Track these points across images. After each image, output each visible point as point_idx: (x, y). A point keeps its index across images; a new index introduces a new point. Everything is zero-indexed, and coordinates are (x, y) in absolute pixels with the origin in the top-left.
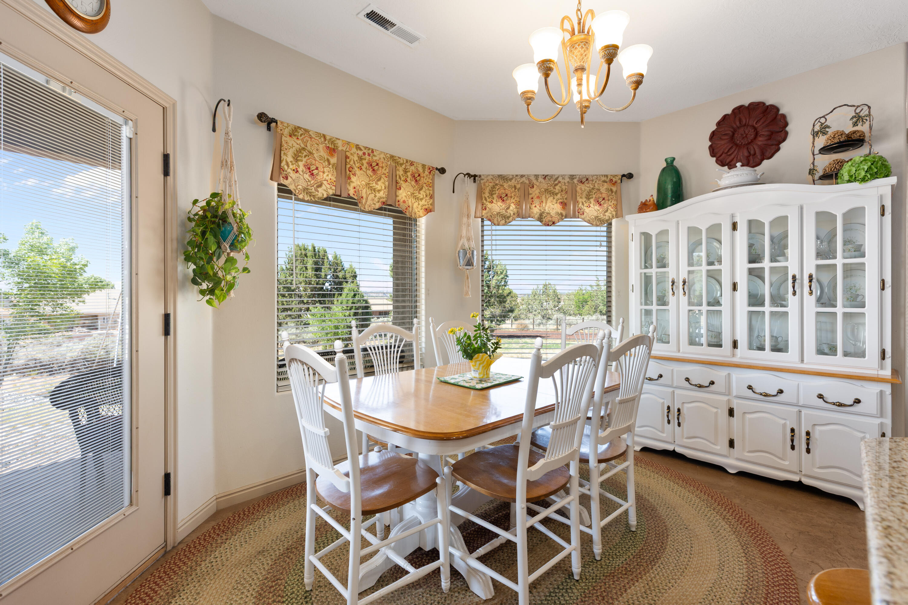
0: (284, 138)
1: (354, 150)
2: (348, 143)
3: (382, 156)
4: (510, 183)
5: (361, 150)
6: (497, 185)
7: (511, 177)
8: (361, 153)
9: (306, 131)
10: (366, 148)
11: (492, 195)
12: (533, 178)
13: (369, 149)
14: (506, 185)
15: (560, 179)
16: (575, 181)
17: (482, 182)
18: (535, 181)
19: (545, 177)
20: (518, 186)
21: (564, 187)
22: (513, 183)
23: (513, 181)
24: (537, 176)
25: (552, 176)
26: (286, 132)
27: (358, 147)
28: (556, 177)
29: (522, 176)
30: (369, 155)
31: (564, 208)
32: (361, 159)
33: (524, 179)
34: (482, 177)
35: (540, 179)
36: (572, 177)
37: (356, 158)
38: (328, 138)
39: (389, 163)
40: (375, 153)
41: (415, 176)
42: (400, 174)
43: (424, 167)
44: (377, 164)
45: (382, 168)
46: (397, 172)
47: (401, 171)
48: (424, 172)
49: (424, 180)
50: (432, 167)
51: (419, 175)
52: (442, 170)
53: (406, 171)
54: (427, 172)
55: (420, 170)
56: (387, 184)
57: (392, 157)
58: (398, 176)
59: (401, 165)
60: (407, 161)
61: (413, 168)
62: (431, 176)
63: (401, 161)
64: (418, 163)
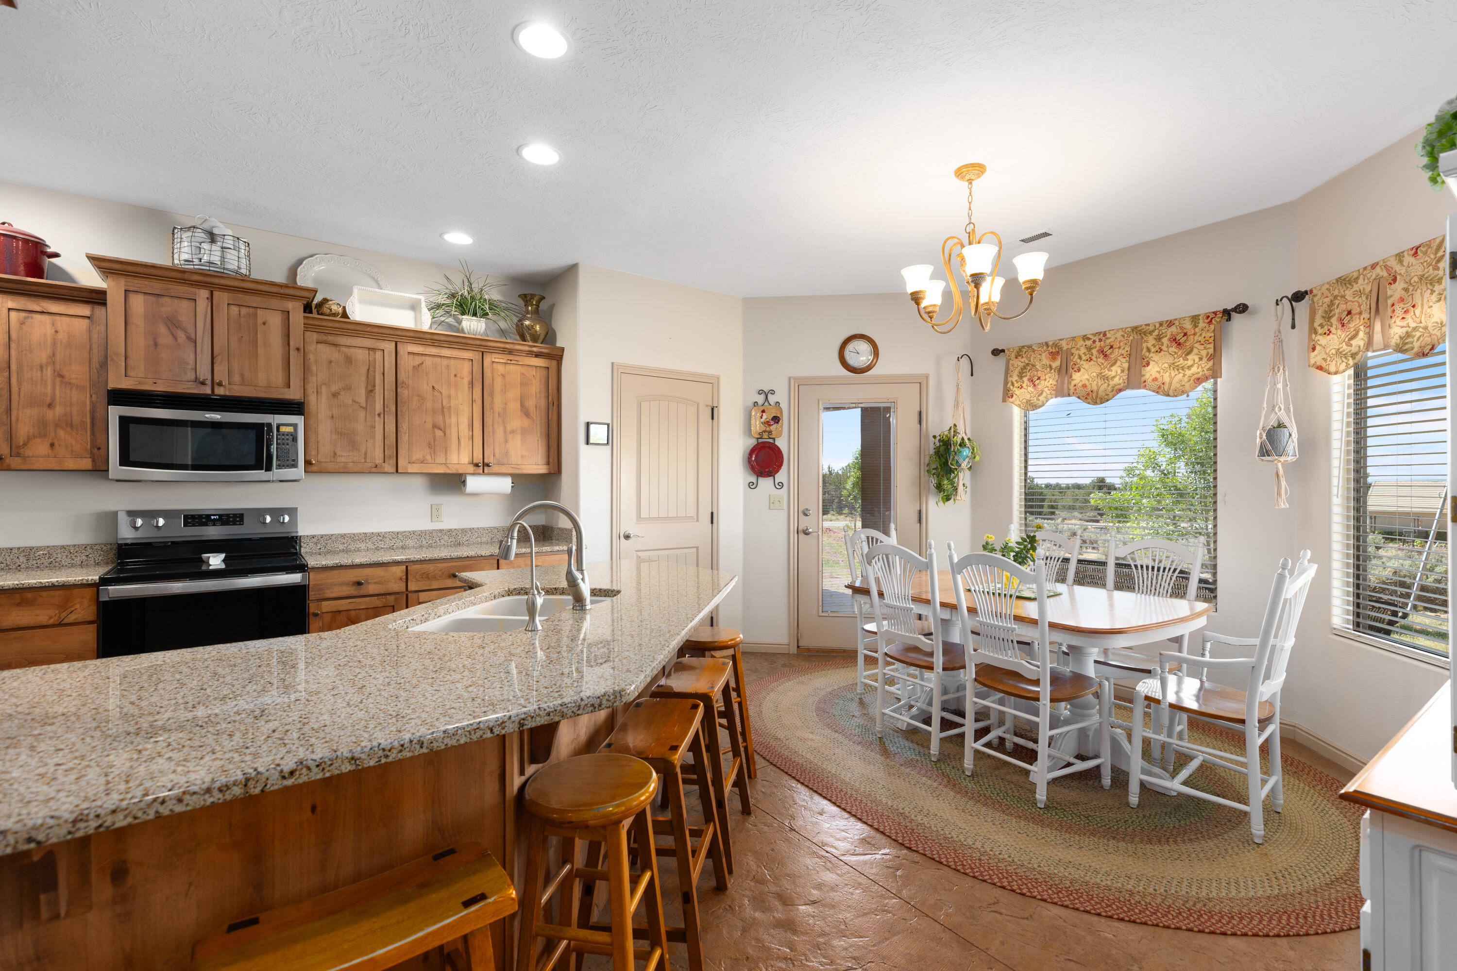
0: (1011, 362)
1: (1081, 343)
2: (1073, 339)
3: (1119, 335)
4: (1356, 287)
5: (1089, 339)
6: (1336, 297)
7: (1356, 275)
8: (1089, 343)
9: (1030, 347)
10: (1094, 335)
11: (1329, 318)
12: (1393, 263)
13: (1099, 333)
14: (1349, 294)
17: (1316, 299)
18: (1397, 268)
19: (1416, 251)
20: (1368, 288)
22: (1361, 285)
23: (1361, 281)
24: (1400, 257)
25: (1428, 244)
26: (1013, 356)
27: (1085, 338)
28: (1438, 241)
29: (1373, 266)
30: (1100, 340)
32: (1089, 349)
33: (1376, 271)
34: (1315, 291)
35: (1408, 259)
37: (1083, 350)
38: (1050, 343)
39: (1131, 338)
40: (1108, 335)
41: (1178, 338)
42: (1149, 345)
43: (1195, 319)
44: (1111, 347)
45: (1119, 348)
46: (1144, 345)
47: (1151, 341)
48: (1196, 326)
49: (1196, 338)
50: (1215, 313)
51: (1185, 334)
52: (1242, 308)
53: (1159, 338)
54: (1202, 324)
55: (1188, 325)
56: (1126, 365)
57: (1135, 329)
58: (1145, 350)
59: (1151, 333)
60: (1161, 324)
61: (1173, 329)
62: (1212, 327)
63: (1151, 328)
64: (1184, 319)
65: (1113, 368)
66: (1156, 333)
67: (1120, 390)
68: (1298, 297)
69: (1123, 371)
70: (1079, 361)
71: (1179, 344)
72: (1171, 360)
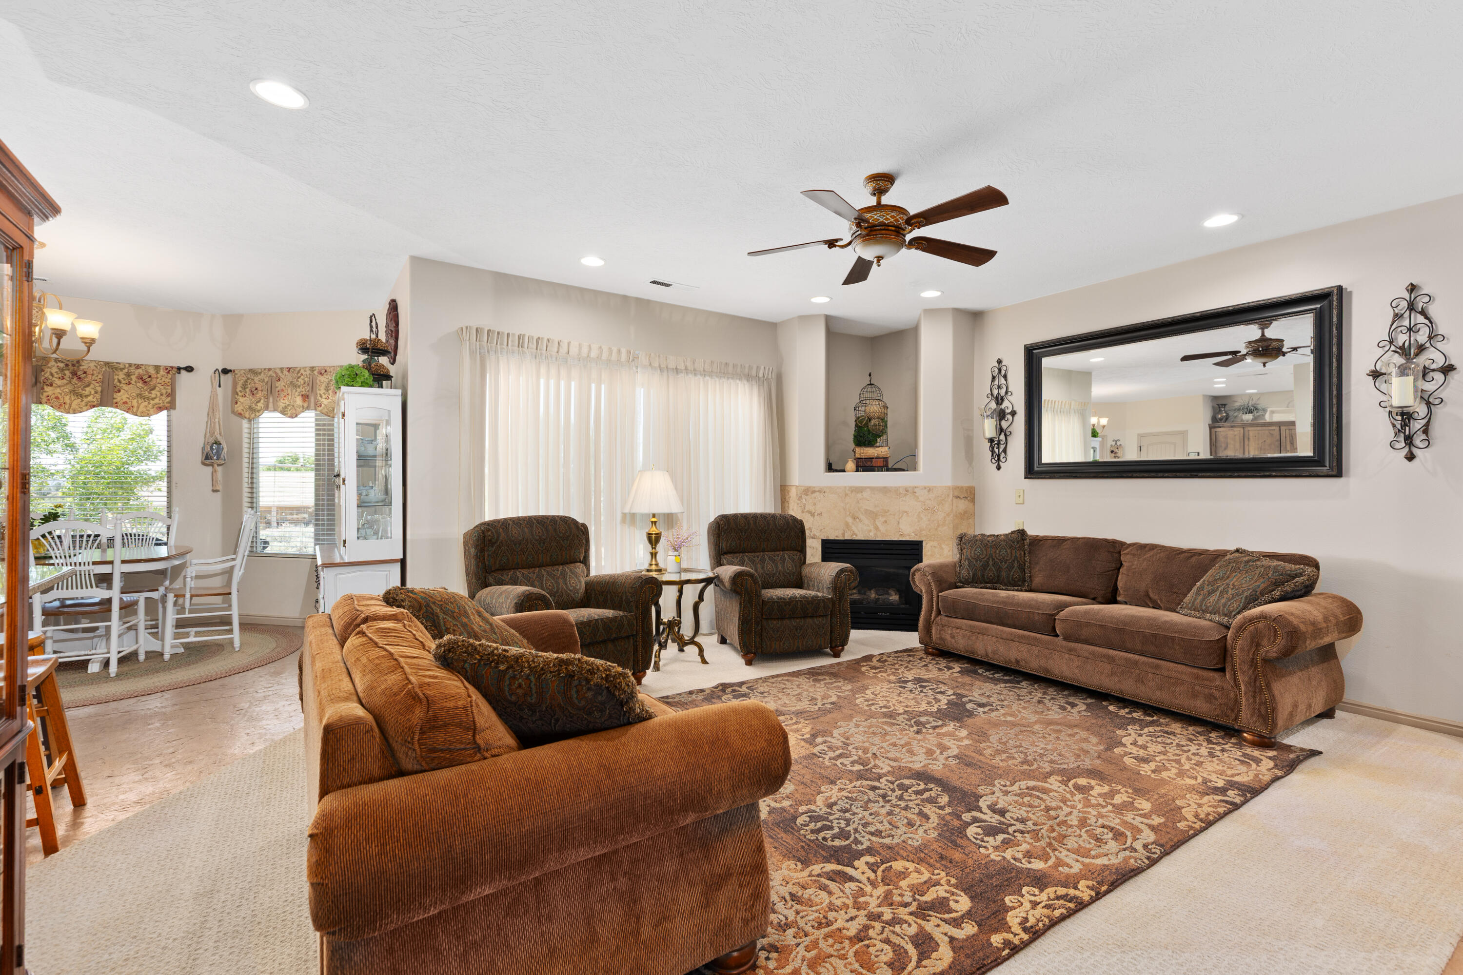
1: (53, 363)
3: (92, 365)
4: (260, 377)
5: (62, 362)
6: (249, 379)
7: (260, 371)
8: (62, 365)
10: (68, 360)
11: (245, 389)
12: (279, 371)
13: (72, 360)
14: (256, 379)
15: (302, 371)
16: (315, 372)
17: (237, 376)
18: (280, 374)
19: (289, 369)
20: (266, 380)
21: (306, 379)
22: (262, 376)
24: (282, 369)
25: (295, 369)
28: (298, 369)
29: (269, 370)
30: (74, 366)
31: (304, 401)
32: (62, 370)
33: (271, 373)
34: (237, 372)
35: (285, 372)
36: (312, 369)
37: (55, 370)
39: (103, 370)
40: (82, 363)
41: (144, 377)
42: (120, 378)
43: (157, 368)
44: (85, 373)
45: (93, 375)
46: (116, 377)
47: (121, 375)
48: (157, 373)
49: (158, 380)
50: (172, 367)
51: (150, 377)
52: (189, 369)
53: (128, 375)
54: (162, 372)
55: (152, 371)
56: (99, 389)
57: (107, 364)
58: (116, 381)
59: (122, 369)
60: (130, 365)
61: (140, 371)
62: (170, 376)
63: (122, 366)
64: (149, 365)
65: (87, 389)
66: (126, 370)
67: (94, 406)
68: (226, 371)
69: (96, 393)
70: (50, 377)
71: (145, 382)
72: (138, 392)
